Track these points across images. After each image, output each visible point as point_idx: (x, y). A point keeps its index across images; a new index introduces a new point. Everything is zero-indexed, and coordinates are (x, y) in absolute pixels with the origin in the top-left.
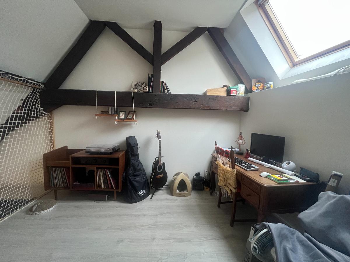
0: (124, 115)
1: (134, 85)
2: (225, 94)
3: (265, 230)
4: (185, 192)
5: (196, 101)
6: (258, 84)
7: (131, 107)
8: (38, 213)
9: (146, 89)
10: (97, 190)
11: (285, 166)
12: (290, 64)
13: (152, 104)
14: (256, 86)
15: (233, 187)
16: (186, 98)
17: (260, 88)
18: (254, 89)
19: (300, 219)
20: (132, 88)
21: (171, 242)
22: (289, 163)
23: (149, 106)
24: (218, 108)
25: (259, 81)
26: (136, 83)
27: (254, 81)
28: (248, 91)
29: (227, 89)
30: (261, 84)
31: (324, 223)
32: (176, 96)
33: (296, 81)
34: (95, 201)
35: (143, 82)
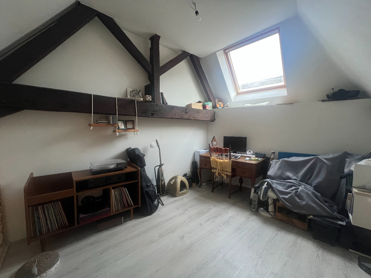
0: (123, 124)
1: (130, 92)
2: (201, 108)
3: (266, 183)
4: (185, 191)
5: (186, 113)
6: (220, 103)
7: (133, 116)
8: (44, 274)
9: (150, 99)
10: (114, 214)
11: (249, 154)
12: (236, 93)
13: (154, 114)
14: (219, 104)
15: (230, 172)
16: (180, 110)
17: (222, 105)
18: (218, 106)
19: (269, 175)
20: (128, 95)
21: (213, 220)
22: (250, 152)
23: (151, 115)
24: (200, 119)
25: (219, 101)
26: (131, 90)
27: (217, 100)
28: (214, 107)
29: (203, 104)
30: (222, 103)
31: (279, 173)
32: (173, 107)
33: (246, 105)
34: (108, 229)
35: (139, 90)
